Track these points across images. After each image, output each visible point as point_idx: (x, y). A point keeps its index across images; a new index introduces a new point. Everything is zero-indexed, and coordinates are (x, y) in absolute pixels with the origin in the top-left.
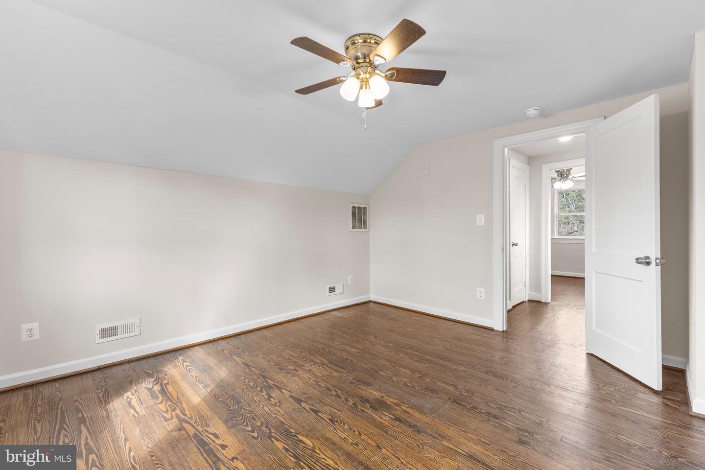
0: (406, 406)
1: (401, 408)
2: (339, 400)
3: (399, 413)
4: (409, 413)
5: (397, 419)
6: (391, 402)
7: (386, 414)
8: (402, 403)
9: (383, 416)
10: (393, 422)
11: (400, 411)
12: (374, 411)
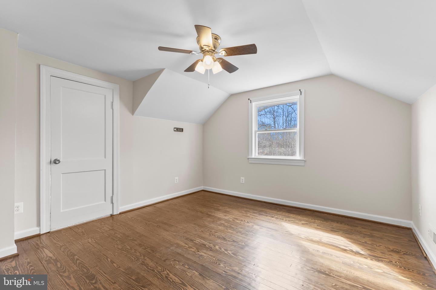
0: (185, 247)
1: (189, 246)
2: (225, 248)
3: (191, 244)
4: (185, 243)
5: (192, 240)
6: (194, 249)
7: (197, 243)
8: (187, 249)
9: (199, 241)
10: (195, 239)
11: (190, 244)
12: (204, 243)
